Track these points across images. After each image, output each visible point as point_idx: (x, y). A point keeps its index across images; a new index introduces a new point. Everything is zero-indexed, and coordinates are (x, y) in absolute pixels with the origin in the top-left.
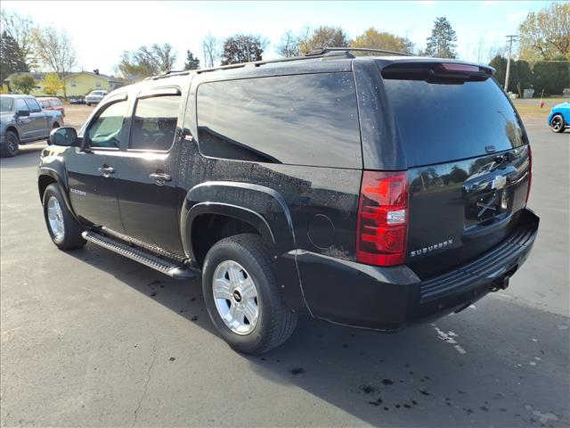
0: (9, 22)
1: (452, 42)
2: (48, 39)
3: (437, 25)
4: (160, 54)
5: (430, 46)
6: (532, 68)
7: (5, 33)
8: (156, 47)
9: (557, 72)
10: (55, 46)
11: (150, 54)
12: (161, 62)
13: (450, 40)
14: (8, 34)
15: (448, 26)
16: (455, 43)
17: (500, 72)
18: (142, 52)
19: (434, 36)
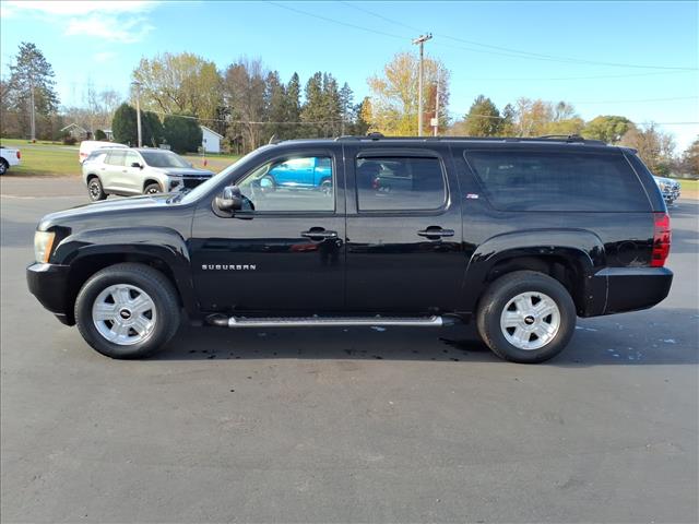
1: (48, 78)
3: (23, 52)
5: (15, 77)
6: (162, 122)
9: (187, 128)
13: (45, 74)
15: (40, 56)
16: (52, 79)
17: (130, 122)
19: (20, 65)
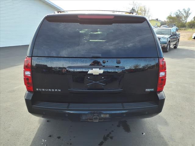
0: (135, 5)
2: (143, 9)
4: (185, 12)
7: (133, 8)
8: (184, 9)
10: (145, 11)
11: (181, 12)
12: (185, 15)
14: (134, 9)
18: (178, 12)
